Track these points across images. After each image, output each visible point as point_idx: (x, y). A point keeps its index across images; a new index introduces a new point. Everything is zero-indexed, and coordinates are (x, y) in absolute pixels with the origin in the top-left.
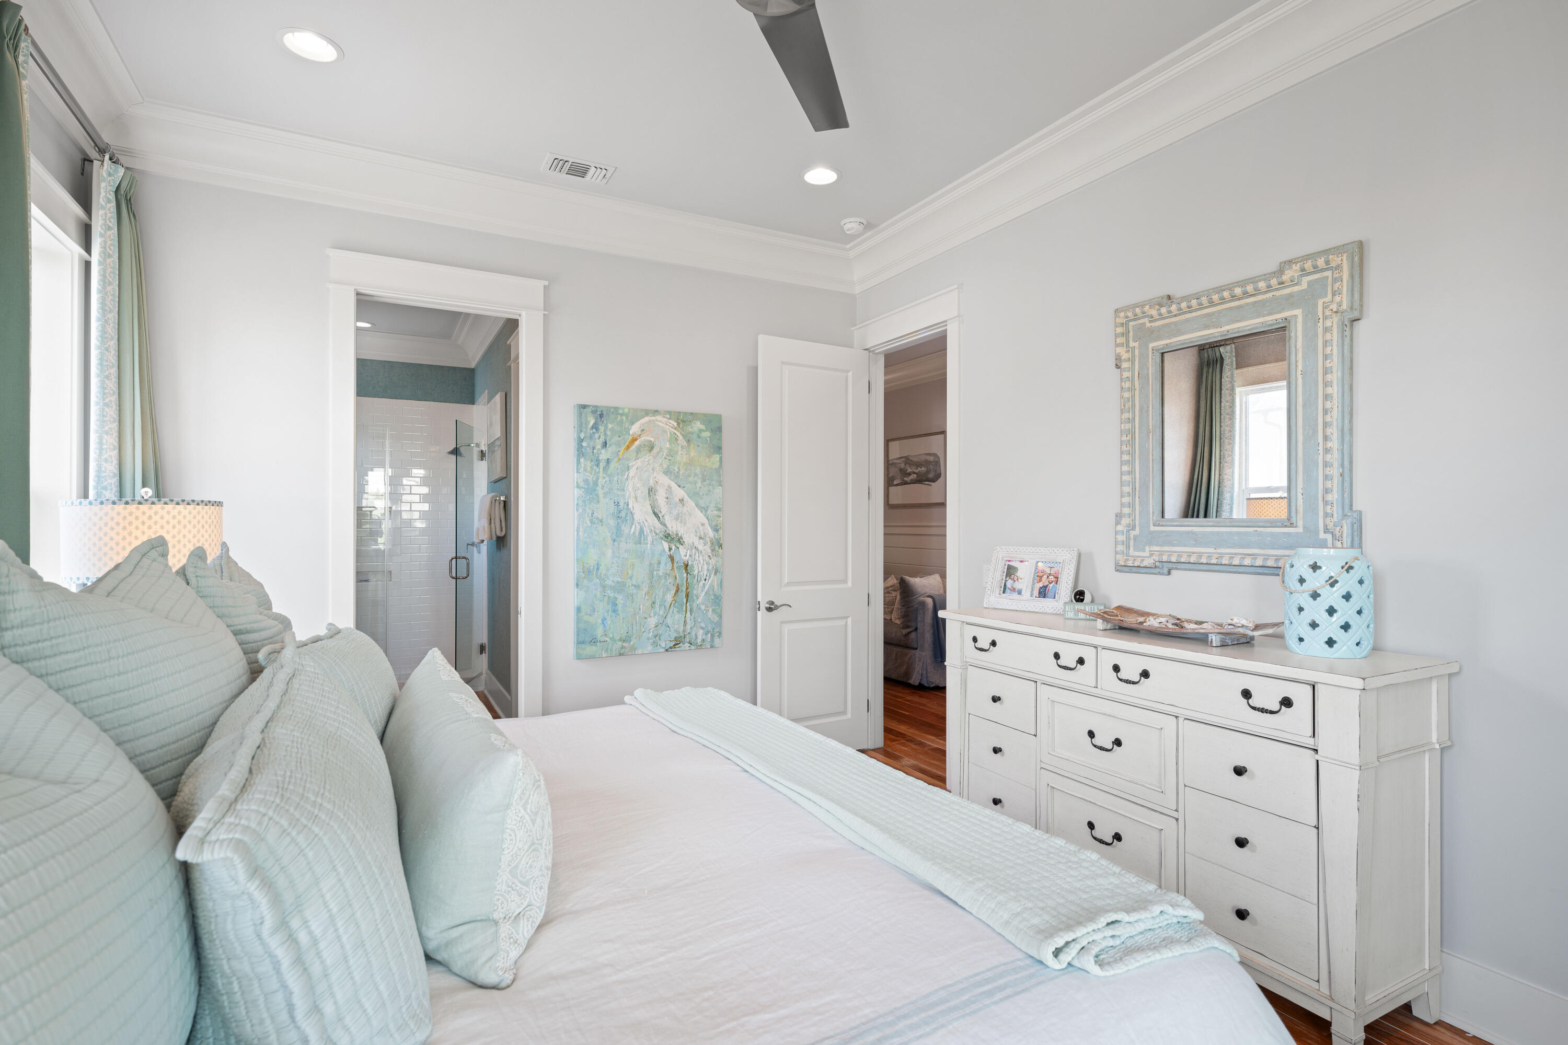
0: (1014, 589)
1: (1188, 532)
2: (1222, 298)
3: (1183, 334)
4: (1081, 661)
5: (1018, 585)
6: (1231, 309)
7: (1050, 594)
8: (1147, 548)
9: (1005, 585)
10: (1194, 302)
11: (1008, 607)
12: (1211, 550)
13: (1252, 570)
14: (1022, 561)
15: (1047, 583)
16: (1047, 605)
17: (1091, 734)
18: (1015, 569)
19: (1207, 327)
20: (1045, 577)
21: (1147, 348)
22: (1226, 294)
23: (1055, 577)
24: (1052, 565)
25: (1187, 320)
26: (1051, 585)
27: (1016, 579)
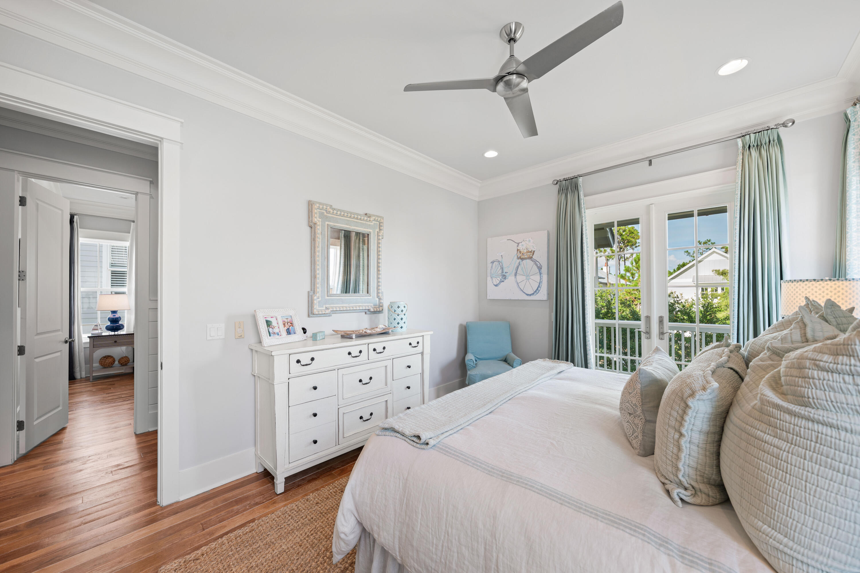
0: (275, 333)
1: (340, 299)
2: (354, 217)
3: (339, 223)
4: (361, 352)
5: (276, 330)
6: (354, 221)
7: (292, 332)
8: (324, 306)
9: (269, 332)
10: (346, 214)
11: (278, 343)
12: (347, 305)
13: (359, 311)
14: (272, 317)
15: (288, 327)
16: (292, 338)
17: (360, 381)
18: (270, 321)
19: (347, 224)
20: (286, 324)
21: (325, 223)
22: (356, 216)
23: (291, 323)
24: (287, 318)
25: (340, 219)
26: (291, 328)
27: (273, 327)
